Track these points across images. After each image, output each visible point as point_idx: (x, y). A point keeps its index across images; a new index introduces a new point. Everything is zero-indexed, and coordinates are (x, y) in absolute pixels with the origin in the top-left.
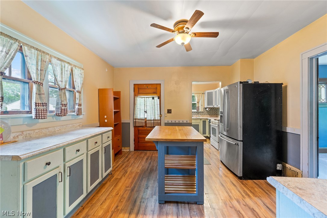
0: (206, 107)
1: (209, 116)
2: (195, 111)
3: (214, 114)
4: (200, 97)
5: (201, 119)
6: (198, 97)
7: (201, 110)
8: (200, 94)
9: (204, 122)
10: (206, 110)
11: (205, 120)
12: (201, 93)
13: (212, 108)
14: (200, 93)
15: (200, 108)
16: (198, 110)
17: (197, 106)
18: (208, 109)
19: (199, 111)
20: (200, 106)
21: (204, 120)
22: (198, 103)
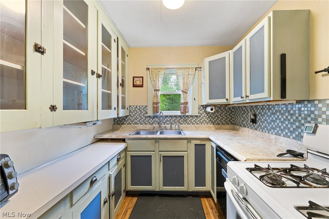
0: (204, 103)
1: (212, 125)
2: (178, 113)
3: (225, 121)
4: (191, 78)
5: (189, 140)
6: (184, 79)
7: (192, 110)
8: (191, 70)
9: (200, 149)
10: (205, 112)
11: (203, 143)
12: (192, 68)
13: (221, 105)
14: (189, 68)
15: (190, 106)
16: (185, 110)
17: (182, 101)
18: (212, 110)
19: (187, 114)
20: (190, 100)
21: (198, 142)
22: (185, 92)
